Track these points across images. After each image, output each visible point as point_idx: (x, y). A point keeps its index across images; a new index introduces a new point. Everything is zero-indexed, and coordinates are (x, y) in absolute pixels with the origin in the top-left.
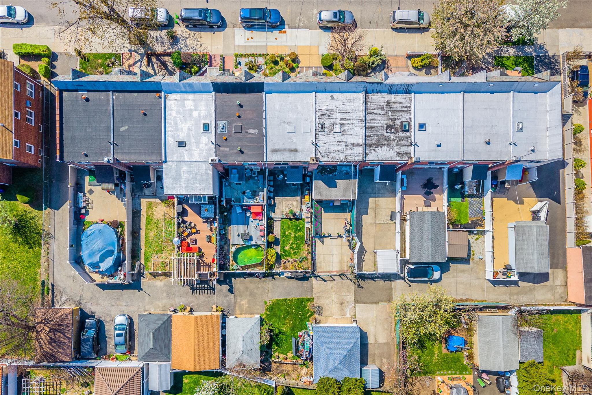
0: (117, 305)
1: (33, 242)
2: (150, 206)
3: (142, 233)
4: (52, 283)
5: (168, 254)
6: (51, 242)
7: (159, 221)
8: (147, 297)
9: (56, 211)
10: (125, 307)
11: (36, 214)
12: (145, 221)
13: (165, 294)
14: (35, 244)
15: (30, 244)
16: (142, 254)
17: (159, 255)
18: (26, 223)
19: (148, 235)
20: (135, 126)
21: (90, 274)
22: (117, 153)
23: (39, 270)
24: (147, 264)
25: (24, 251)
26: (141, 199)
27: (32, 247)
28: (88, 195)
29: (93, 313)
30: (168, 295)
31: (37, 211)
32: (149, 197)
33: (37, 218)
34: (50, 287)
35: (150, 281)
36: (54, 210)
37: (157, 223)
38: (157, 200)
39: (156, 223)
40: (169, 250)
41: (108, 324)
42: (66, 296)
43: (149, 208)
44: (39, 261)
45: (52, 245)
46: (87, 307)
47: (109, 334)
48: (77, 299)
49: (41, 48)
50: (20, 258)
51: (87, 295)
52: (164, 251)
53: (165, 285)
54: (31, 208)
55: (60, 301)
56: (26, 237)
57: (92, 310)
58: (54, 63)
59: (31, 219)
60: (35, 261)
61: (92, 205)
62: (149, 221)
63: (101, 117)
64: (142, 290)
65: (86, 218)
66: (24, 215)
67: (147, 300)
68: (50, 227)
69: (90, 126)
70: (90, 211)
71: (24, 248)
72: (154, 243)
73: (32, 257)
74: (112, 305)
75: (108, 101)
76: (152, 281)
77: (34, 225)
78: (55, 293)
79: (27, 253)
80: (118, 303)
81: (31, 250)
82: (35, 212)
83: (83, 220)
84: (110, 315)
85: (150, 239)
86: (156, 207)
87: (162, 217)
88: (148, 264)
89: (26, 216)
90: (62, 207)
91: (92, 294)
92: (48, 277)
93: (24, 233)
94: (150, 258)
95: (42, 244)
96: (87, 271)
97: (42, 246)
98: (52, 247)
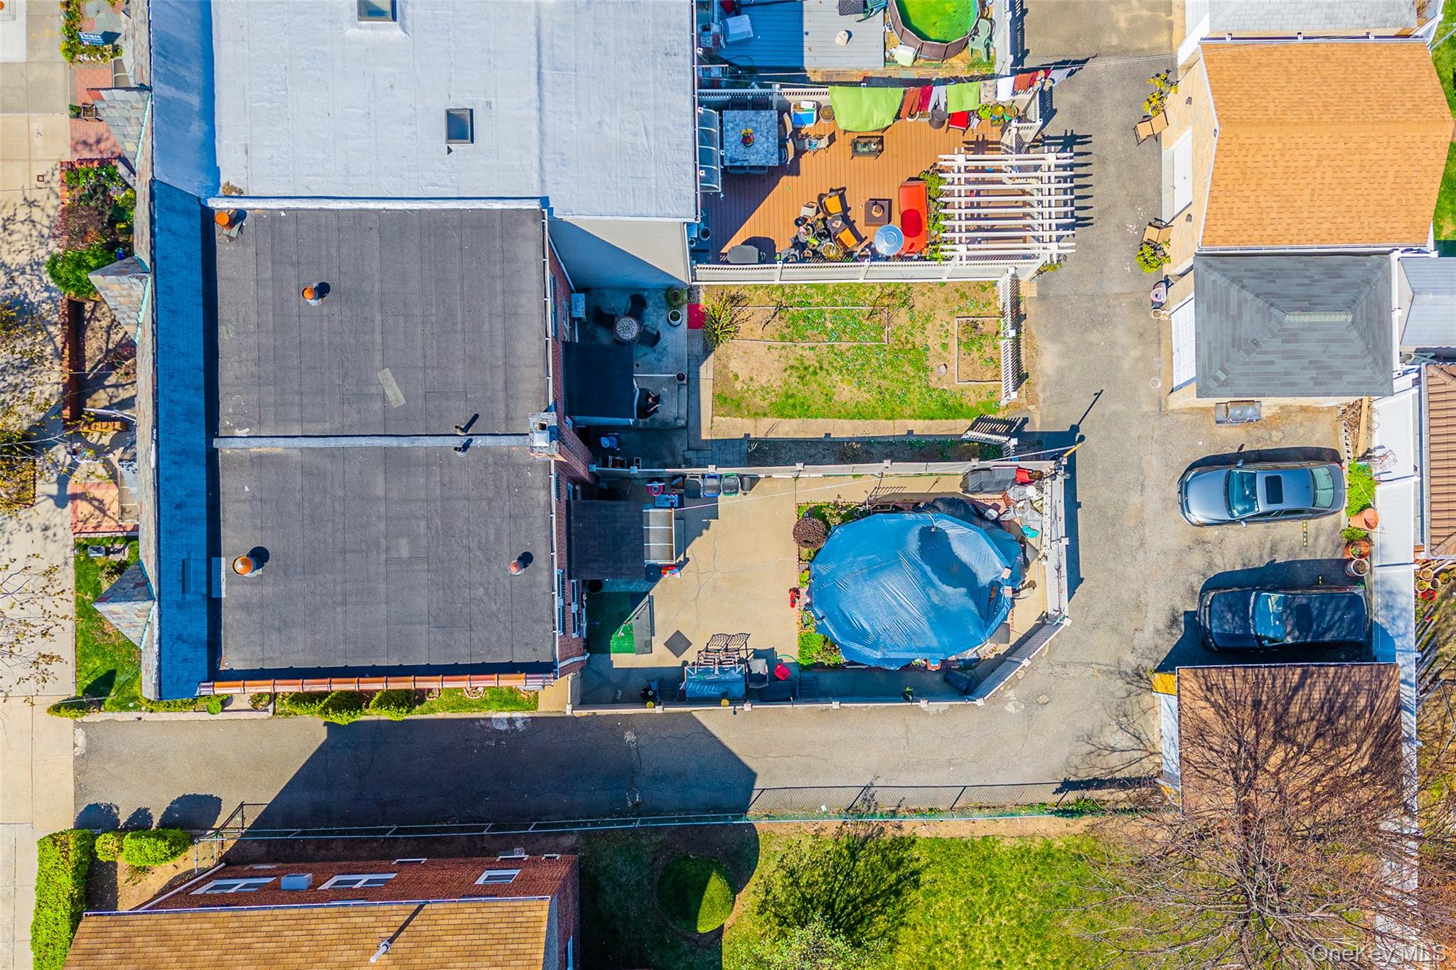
0: (1141, 523)
1: (892, 868)
2: (728, 403)
3: (843, 431)
4: (1058, 791)
5: (929, 326)
6: (886, 800)
7: (792, 362)
8: (1108, 406)
9: (759, 784)
10: (1148, 491)
11: (773, 865)
12: (795, 422)
13: (1094, 337)
14: (900, 862)
15: (899, 881)
16: (929, 428)
17: (932, 362)
18: (811, 901)
19: (852, 404)
20: (378, 339)
21: (1014, 638)
22: (508, 419)
23: (1006, 842)
24: (970, 409)
25: (928, 907)
26: (704, 436)
27: (912, 874)
28: (690, 656)
29: (1174, 622)
30: (1097, 321)
31: (761, 860)
32: (693, 403)
33: (791, 860)
34: (1072, 796)
35: (1042, 396)
36: (755, 794)
37: (803, 372)
38: (706, 371)
39: (802, 378)
40: (912, 319)
41: (1218, 560)
42: (1107, 731)
43: (739, 406)
44: (970, 846)
45: (899, 794)
46: (1151, 644)
47: (1257, 554)
48: (1119, 687)
49: (52, 863)
50: (959, 919)
51: (1103, 647)
52: (918, 340)
53: (1056, 337)
54: (750, 886)
55: (1127, 755)
56: (871, 900)
57: (1161, 626)
58: (123, 819)
59: (796, 883)
60: (967, 859)
61: (731, 637)
62: (794, 406)
63: (340, 493)
64: (1075, 429)
65: (786, 660)
66: (780, 912)
67: (1118, 407)
68: (824, 808)
69: (383, 542)
70: (756, 643)
71: (915, 902)
72: (885, 383)
73: (954, 872)
74: (1142, 545)
75: (260, 461)
76: (1038, 389)
77: (819, 871)
78: (1097, 773)
79: (935, 895)
80: (1132, 523)
81: (925, 877)
82: (766, 867)
83: (795, 672)
84: (1181, 551)
85: (867, 397)
86: (736, 377)
87: (776, 353)
88: (973, 404)
89: (780, 905)
90: (743, 759)
91: (1095, 626)
92: (1031, 806)
93: (855, 908)
94: (946, 396)
95: (898, 834)
96: (1003, 648)
97: (905, 834)
98: (909, 794)
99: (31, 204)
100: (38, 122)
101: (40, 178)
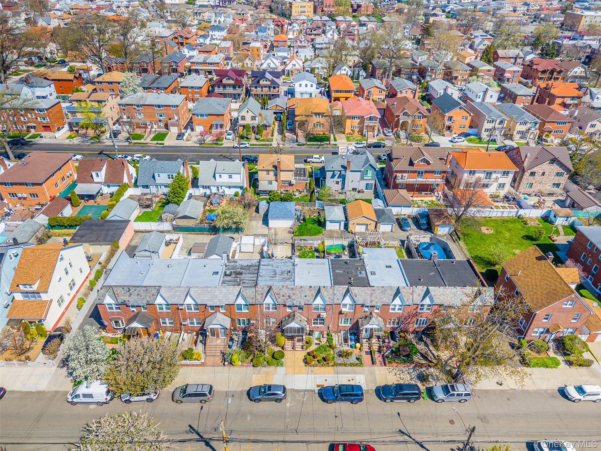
24: (399, 250)
99: (396, 374)
100: (377, 373)
101: (389, 372)
